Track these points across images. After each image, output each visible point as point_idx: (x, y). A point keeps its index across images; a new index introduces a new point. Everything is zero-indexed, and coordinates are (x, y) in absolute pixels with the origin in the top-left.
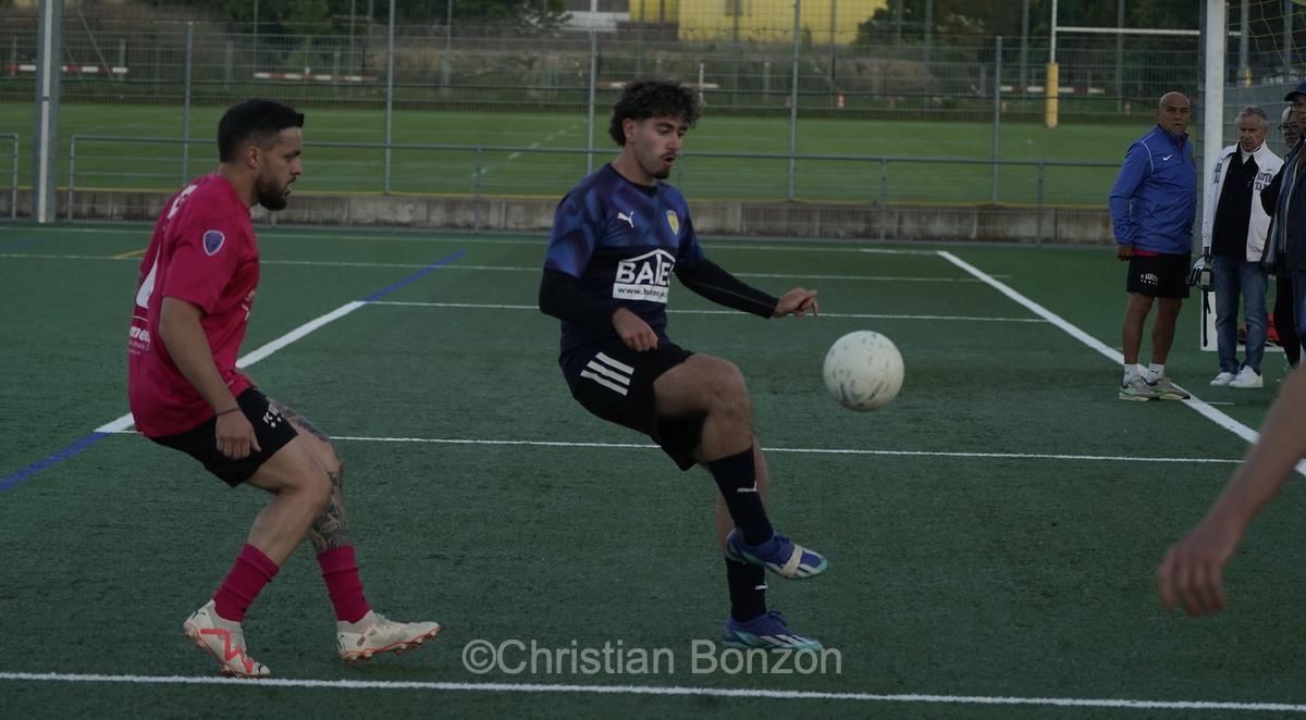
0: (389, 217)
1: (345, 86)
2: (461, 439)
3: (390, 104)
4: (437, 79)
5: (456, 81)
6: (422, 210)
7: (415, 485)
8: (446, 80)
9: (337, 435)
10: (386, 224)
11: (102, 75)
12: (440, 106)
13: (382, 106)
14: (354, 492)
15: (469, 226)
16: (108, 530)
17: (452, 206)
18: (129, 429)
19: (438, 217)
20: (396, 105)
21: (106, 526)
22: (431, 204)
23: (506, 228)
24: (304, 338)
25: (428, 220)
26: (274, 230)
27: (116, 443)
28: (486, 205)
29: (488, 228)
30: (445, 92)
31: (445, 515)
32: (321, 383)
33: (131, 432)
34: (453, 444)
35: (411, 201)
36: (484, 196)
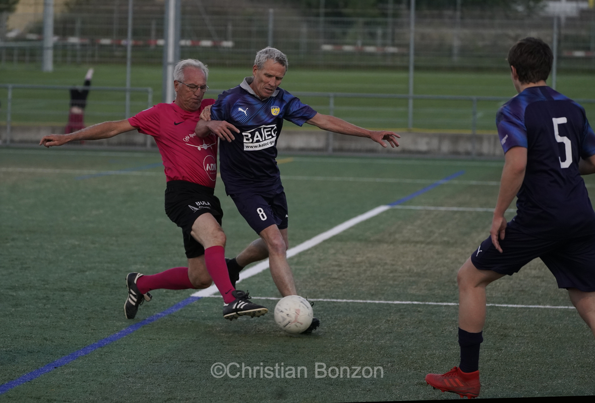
0: (412, 147)
1: (385, 55)
2: (448, 302)
3: (411, 68)
4: (450, 49)
5: (463, 51)
6: (435, 143)
7: (412, 334)
8: (456, 51)
9: (361, 299)
10: (410, 152)
11: (215, 47)
12: (453, 69)
13: (406, 69)
14: (369, 339)
15: (468, 153)
16: (193, 364)
17: (456, 139)
18: (215, 294)
19: (446, 147)
20: (417, 68)
21: (192, 361)
22: (441, 138)
23: (494, 155)
24: (345, 231)
25: (439, 149)
26: (330, 156)
27: (205, 304)
28: (480, 139)
29: (480, 154)
30: (456, 60)
31: (430, 355)
32: (354, 263)
33: (217, 296)
34: (441, 306)
35: (427, 135)
36: (479, 132)
